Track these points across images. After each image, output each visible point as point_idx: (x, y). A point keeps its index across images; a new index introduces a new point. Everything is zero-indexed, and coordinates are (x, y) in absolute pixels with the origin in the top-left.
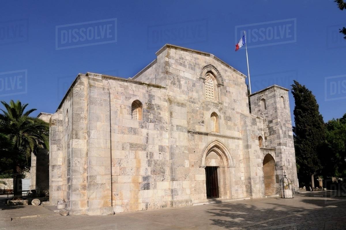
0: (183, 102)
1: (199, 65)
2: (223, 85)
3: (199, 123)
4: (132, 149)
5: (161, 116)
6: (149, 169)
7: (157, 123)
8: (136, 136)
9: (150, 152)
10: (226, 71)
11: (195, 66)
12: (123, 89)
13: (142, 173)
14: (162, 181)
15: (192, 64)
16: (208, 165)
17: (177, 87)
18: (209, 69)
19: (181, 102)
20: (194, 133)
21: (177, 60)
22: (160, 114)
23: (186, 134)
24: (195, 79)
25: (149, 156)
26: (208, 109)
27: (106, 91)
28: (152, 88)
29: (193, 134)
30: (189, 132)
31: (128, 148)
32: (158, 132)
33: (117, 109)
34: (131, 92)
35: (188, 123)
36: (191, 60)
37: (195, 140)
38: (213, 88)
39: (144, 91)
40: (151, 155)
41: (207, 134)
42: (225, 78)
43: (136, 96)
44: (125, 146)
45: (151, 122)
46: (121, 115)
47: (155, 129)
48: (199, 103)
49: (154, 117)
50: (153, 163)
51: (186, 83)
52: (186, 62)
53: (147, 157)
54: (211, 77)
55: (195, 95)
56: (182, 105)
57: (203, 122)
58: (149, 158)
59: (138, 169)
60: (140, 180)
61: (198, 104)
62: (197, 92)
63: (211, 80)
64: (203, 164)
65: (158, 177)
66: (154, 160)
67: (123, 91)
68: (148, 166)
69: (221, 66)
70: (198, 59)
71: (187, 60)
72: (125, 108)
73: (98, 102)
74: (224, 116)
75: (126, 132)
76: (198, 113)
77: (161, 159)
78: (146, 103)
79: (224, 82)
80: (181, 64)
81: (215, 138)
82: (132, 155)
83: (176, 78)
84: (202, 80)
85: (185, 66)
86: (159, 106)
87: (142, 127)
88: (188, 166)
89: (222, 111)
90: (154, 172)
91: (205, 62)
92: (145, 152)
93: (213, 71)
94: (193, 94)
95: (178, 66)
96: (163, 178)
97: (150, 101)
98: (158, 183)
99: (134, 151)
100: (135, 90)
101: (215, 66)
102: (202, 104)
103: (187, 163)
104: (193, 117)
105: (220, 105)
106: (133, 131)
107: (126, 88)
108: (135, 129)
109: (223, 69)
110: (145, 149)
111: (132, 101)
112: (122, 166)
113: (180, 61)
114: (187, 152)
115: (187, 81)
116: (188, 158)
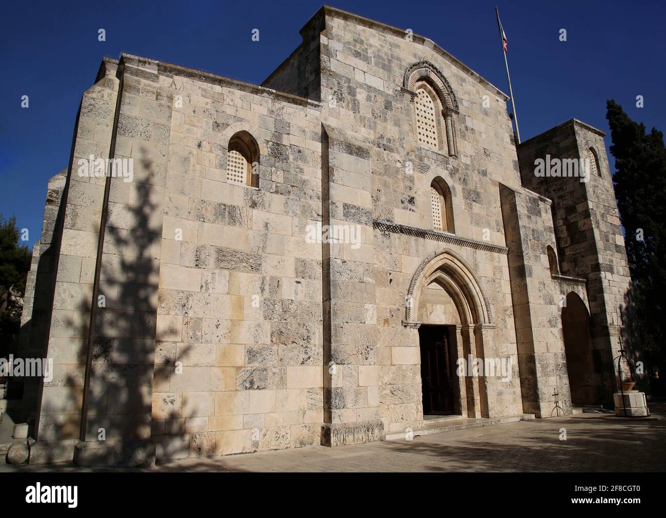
0: (362, 145)
1: (399, 59)
2: (457, 113)
3: (402, 202)
4: (222, 265)
5: (305, 177)
6: (267, 327)
7: (292, 196)
8: (236, 229)
9: (272, 278)
10: (463, 80)
11: (390, 61)
12: (209, 101)
13: (245, 336)
14: (303, 363)
15: (385, 57)
16: (426, 322)
17: (348, 106)
18: (423, 71)
19: (358, 144)
20: (388, 227)
21: (349, 43)
22: (302, 171)
23: (370, 229)
24: (391, 92)
25: (267, 288)
26: (424, 169)
27: (164, 101)
28: (284, 103)
29: (387, 233)
30: (376, 224)
31: (211, 261)
32: (296, 220)
33: (190, 153)
34: (230, 111)
35: (376, 200)
36: (382, 46)
37: (393, 250)
38: (434, 117)
39: (265, 111)
40: (277, 284)
41: (421, 234)
42: (462, 97)
43: (241, 120)
44: (202, 257)
45: (277, 192)
46: (198, 167)
47: (287, 213)
48: (401, 149)
49: (286, 179)
50: (278, 307)
51: (369, 99)
52: (370, 51)
53: (263, 290)
54: (430, 92)
55: (391, 131)
56: (359, 152)
57: (412, 200)
58: (267, 294)
59: (235, 323)
60: (240, 358)
61: (398, 152)
62: (397, 124)
63: (430, 99)
64: (414, 318)
65: (291, 350)
66: (282, 301)
67: (208, 107)
68: (265, 318)
69: (450, 67)
70: (398, 46)
71: (371, 46)
72: (211, 151)
73: (141, 128)
74: (463, 189)
75: (209, 215)
76: (400, 177)
77: (300, 297)
78: (268, 141)
79: (460, 106)
80: (357, 54)
81: (443, 245)
82: (220, 284)
83: (346, 85)
84: (408, 96)
85: (366, 59)
86: (300, 152)
87: (254, 205)
88: (374, 322)
89: (457, 176)
90: (279, 335)
91: (415, 55)
92: (256, 276)
93: (434, 77)
94: (385, 128)
95: (350, 57)
96: (305, 356)
97: (278, 135)
98: (289, 370)
99: (226, 272)
100: (239, 106)
101: (436, 65)
102: (408, 154)
103: (370, 313)
104: (385, 185)
105: (451, 159)
106: (228, 214)
107: (218, 100)
108: (233, 208)
109: (456, 76)
110: (256, 268)
111: (230, 133)
112: (191, 314)
113: (355, 46)
114: (370, 280)
115: (373, 95)
116: (373, 300)
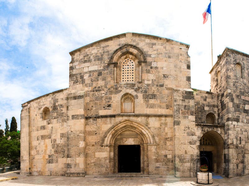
0: (82, 94)
3: (104, 107)
6: (53, 150)
7: (59, 118)
8: (45, 130)
9: (54, 139)
12: (37, 104)
13: (48, 153)
14: (63, 157)
16: (122, 144)
17: (80, 83)
21: (81, 60)
22: (62, 110)
25: (53, 142)
26: (118, 92)
31: (40, 139)
32: (60, 124)
34: (42, 104)
37: (98, 124)
39: (51, 99)
40: (55, 140)
43: (45, 105)
44: (38, 138)
45: (55, 118)
46: (36, 120)
47: (58, 123)
49: (57, 114)
50: (56, 146)
53: (52, 142)
56: (79, 97)
58: (53, 143)
59: (46, 150)
60: (47, 157)
66: (57, 144)
68: (53, 148)
71: (92, 54)
75: (39, 129)
77: (62, 142)
78: (52, 107)
80: (85, 62)
82: (42, 143)
83: (79, 76)
85: (90, 61)
86: (61, 105)
87: (49, 124)
88: (83, 146)
90: (56, 152)
92: (50, 140)
95: (82, 65)
96: (63, 156)
97: (54, 104)
98: (59, 159)
99: (43, 140)
100: (44, 101)
103: (81, 144)
104: (95, 104)
106: (43, 128)
107: (39, 103)
108: (44, 126)
110: (50, 138)
111: (43, 109)
112: (37, 150)
113: (84, 59)
114: (82, 135)
116: (83, 140)
